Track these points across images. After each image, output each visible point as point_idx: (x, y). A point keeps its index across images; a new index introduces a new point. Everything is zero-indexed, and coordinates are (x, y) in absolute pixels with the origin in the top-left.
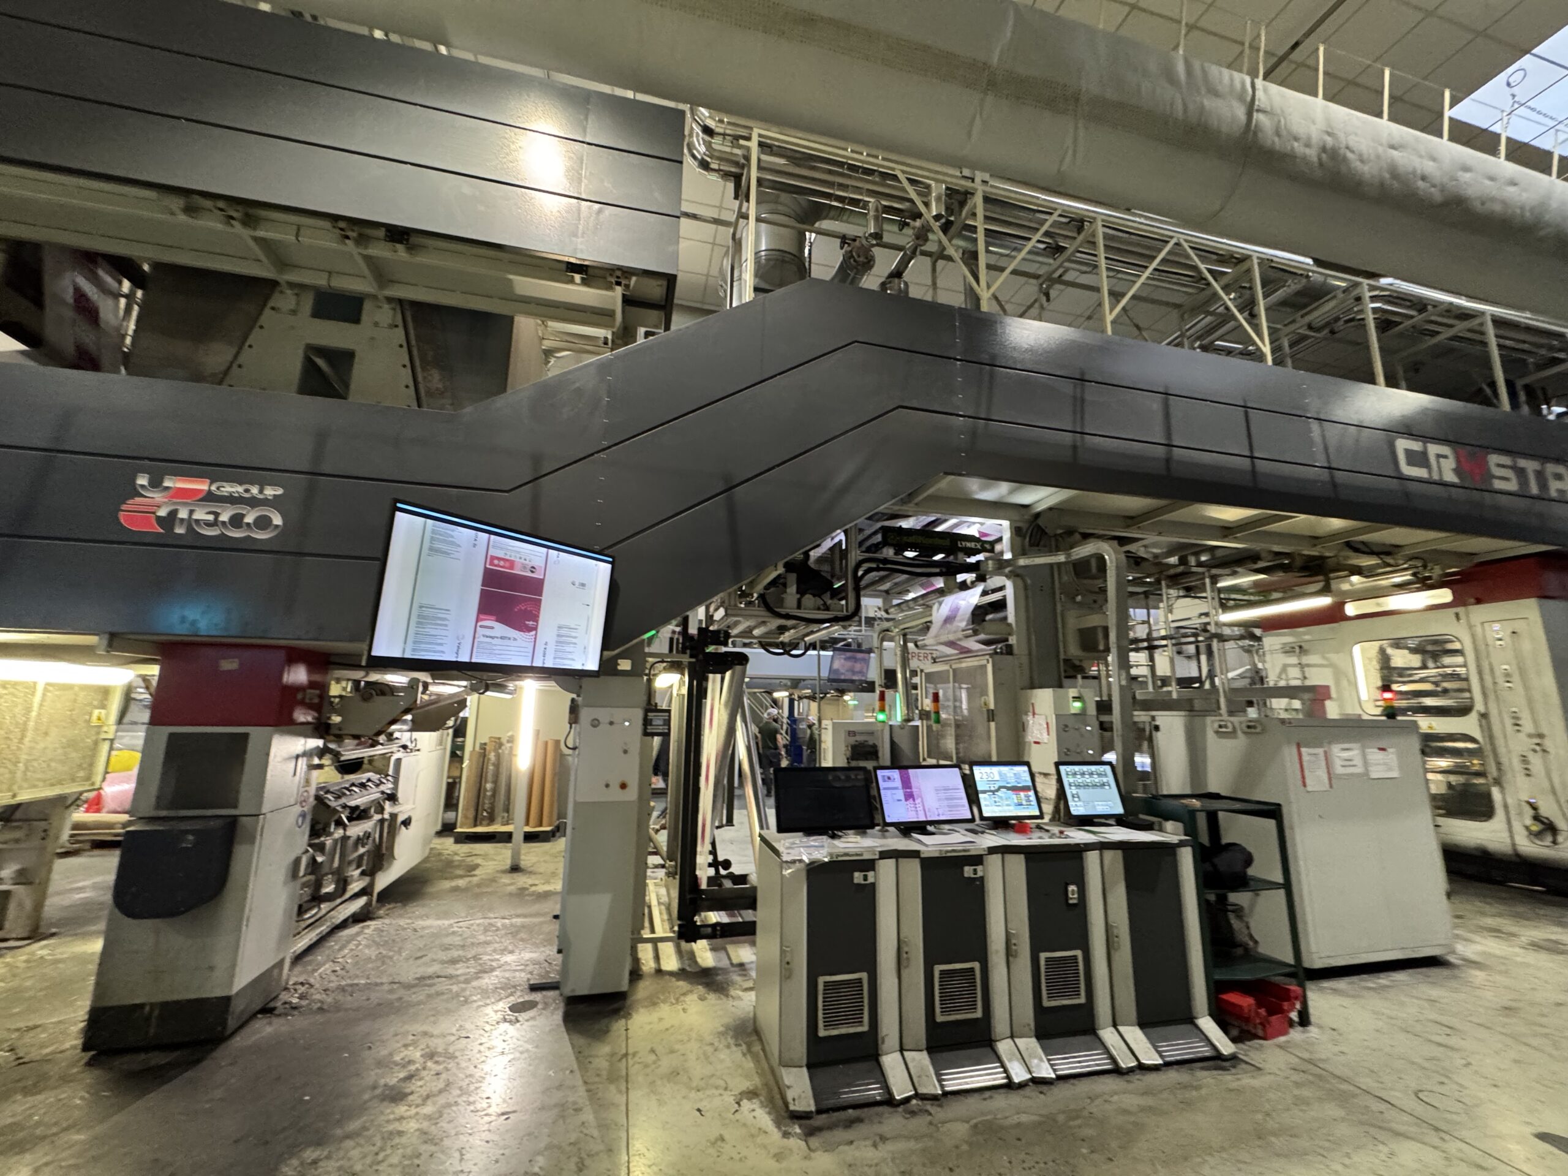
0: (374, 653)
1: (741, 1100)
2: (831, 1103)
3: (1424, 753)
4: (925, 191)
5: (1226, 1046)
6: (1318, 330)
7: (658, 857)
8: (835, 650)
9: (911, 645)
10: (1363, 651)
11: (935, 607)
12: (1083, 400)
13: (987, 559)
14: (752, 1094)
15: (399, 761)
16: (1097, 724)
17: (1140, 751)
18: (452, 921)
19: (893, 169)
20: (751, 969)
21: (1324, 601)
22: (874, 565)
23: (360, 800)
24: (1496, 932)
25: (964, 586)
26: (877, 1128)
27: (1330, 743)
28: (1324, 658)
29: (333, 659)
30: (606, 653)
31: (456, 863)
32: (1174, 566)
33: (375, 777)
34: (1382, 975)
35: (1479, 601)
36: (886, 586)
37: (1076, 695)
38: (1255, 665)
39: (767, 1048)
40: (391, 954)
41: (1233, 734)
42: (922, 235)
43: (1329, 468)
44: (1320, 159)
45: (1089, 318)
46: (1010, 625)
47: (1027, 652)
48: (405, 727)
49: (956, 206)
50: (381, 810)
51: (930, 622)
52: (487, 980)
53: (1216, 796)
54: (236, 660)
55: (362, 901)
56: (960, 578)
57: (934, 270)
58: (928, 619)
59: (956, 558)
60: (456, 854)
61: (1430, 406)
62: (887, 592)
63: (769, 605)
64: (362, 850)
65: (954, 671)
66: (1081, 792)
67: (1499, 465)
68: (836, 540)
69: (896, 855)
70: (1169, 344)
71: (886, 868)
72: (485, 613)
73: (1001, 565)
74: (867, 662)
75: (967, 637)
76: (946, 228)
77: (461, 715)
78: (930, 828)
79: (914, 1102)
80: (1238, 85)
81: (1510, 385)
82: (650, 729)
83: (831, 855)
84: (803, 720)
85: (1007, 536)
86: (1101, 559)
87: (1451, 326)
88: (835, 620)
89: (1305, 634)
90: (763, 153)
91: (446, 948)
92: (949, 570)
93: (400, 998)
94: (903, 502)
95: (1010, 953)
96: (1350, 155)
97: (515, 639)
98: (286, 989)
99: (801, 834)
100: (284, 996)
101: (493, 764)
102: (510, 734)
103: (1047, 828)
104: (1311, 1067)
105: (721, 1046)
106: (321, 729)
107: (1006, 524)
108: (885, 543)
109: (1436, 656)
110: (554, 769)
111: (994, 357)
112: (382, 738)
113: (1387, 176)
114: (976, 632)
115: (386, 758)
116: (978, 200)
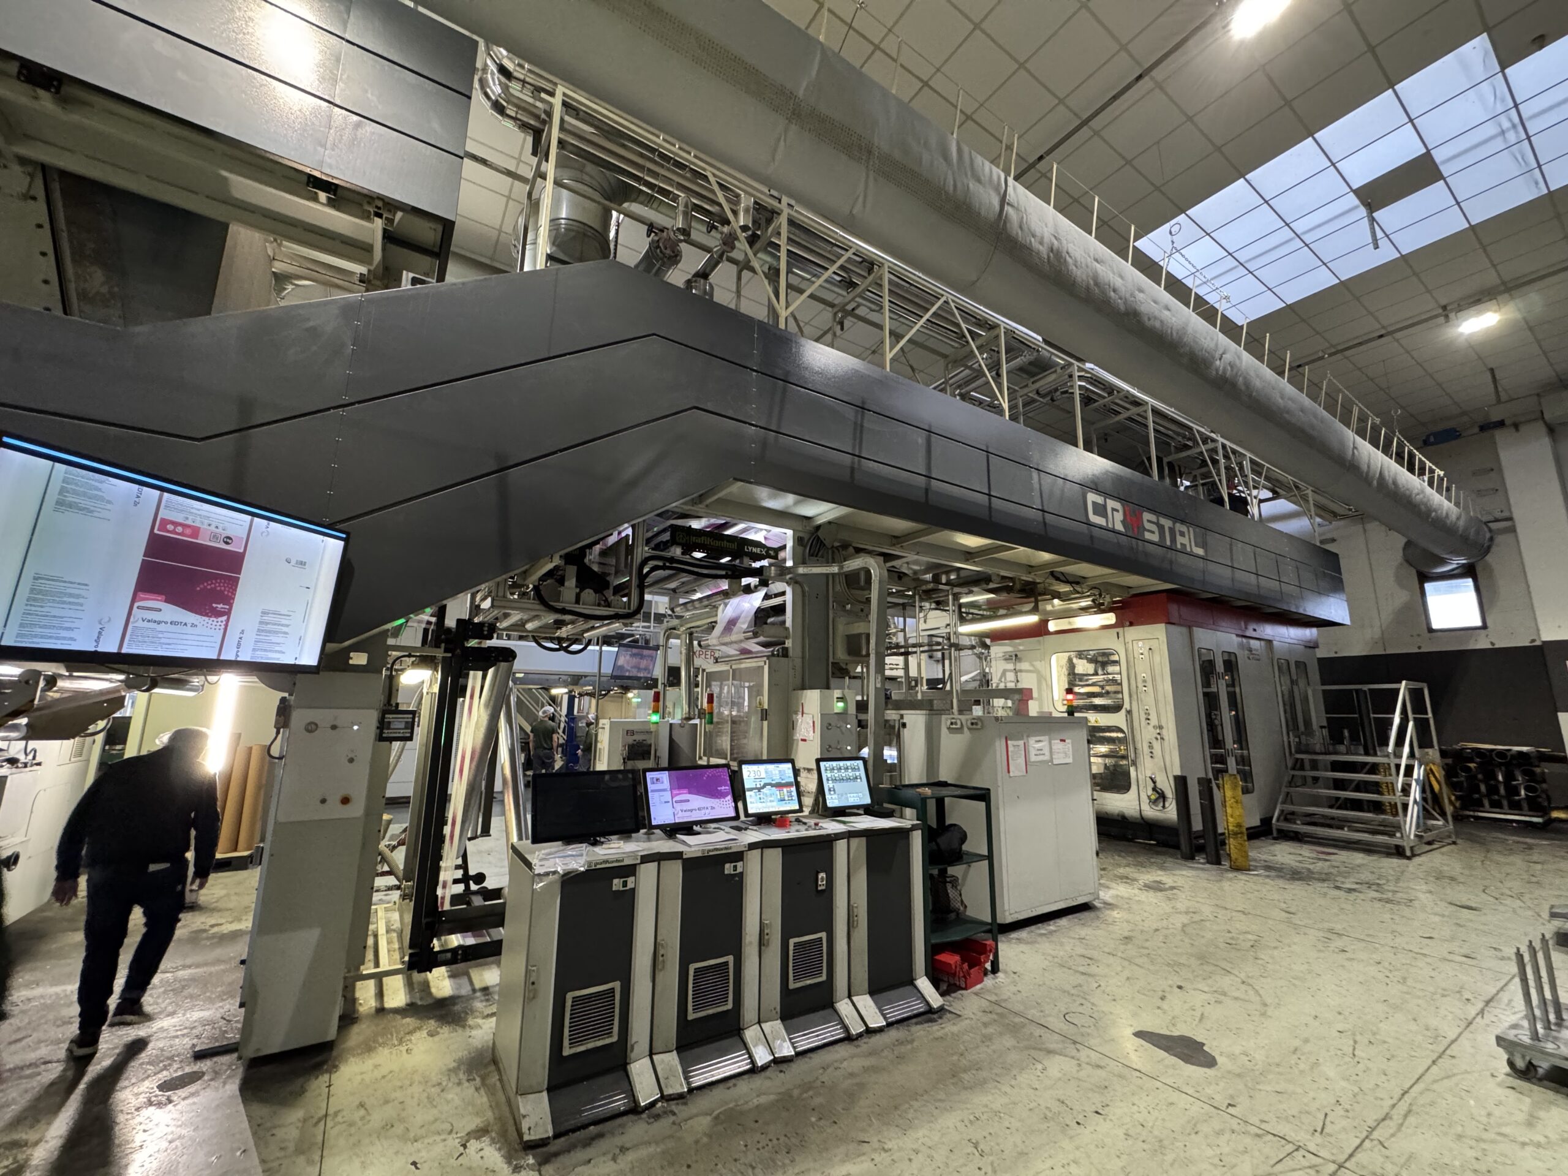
1: (468, 1141)
2: (572, 1123)
3: (1089, 742)
4: (734, 200)
5: (935, 999)
6: (1043, 396)
7: (392, 877)
8: (620, 646)
9: (695, 643)
10: (1058, 660)
11: (721, 608)
12: (862, 426)
13: (771, 565)
14: (480, 1133)
16: (855, 722)
17: (890, 745)
19: (704, 170)
20: (494, 993)
21: (1033, 619)
22: (660, 563)
24: (1125, 879)
25: (748, 590)
26: (618, 1140)
27: (1028, 736)
28: (1033, 666)
30: (329, 646)
32: (927, 582)
34: (1052, 923)
35: (1131, 624)
36: (673, 585)
37: (840, 696)
38: (984, 670)
39: (505, 1078)
41: (960, 730)
42: (729, 241)
43: (1043, 511)
44: (1049, 257)
45: (874, 352)
46: (787, 629)
47: (800, 654)
48: (15, 734)
49: (763, 222)
51: (716, 622)
53: (944, 784)
56: (745, 581)
57: (739, 278)
58: (713, 619)
59: (741, 562)
61: (1110, 469)
62: (674, 590)
63: (543, 599)
65: (734, 671)
66: (837, 786)
67: (1149, 521)
68: (623, 534)
69: (659, 858)
70: (935, 388)
71: (648, 871)
72: (148, 591)
73: (783, 572)
74: (653, 659)
75: (748, 639)
76: (752, 240)
77: (117, 715)
78: (696, 828)
79: (660, 1104)
80: (995, 178)
81: (1159, 460)
82: (387, 733)
83: (590, 863)
84: (583, 718)
85: (790, 545)
86: (868, 573)
87: (1128, 409)
88: (616, 617)
89: (1020, 644)
90: (567, 113)
92: (735, 574)
94: (694, 502)
95: (762, 943)
96: (1068, 258)
97: (193, 625)
99: (560, 843)
103: (804, 820)
104: (996, 1007)
105: (450, 1085)
107: (790, 532)
108: (673, 542)
109: (1104, 665)
111: (788, 373)
113: (1092, 282)
114: (756, 635)
116: (783, 220)
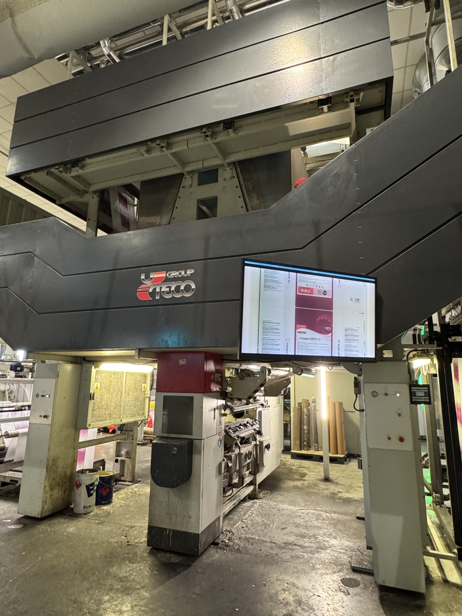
0: (243, 352)
15: (260, 412)
18: (298, 508)
23: (245, 433)
29: (225, 357)
31: (294, 471)
33: (250, 421)
40: (269, 522)
48: (261, 394)
50: (255, 440)
52: (323, 555)
54: (185, 359)
55: (251, 488)
60: (293, 465)
64: (248, 461)
72: (301, 324)
77: (288, 387)
82: (415, 399)
91: (297, 526)
93: (277, 555)
97: (319, 339)
98: (222, 533)
100: (222, 537)
101: (306, 415)
102: (313, 398)
106: (223, 395)
110: (341, 420)
112: (251, 400)
115: (254, 410)
